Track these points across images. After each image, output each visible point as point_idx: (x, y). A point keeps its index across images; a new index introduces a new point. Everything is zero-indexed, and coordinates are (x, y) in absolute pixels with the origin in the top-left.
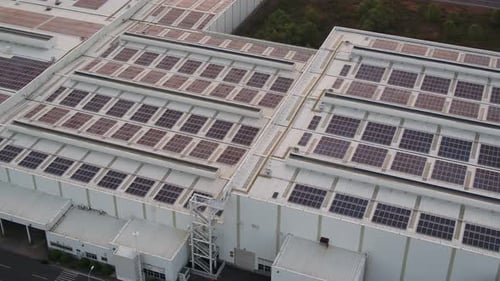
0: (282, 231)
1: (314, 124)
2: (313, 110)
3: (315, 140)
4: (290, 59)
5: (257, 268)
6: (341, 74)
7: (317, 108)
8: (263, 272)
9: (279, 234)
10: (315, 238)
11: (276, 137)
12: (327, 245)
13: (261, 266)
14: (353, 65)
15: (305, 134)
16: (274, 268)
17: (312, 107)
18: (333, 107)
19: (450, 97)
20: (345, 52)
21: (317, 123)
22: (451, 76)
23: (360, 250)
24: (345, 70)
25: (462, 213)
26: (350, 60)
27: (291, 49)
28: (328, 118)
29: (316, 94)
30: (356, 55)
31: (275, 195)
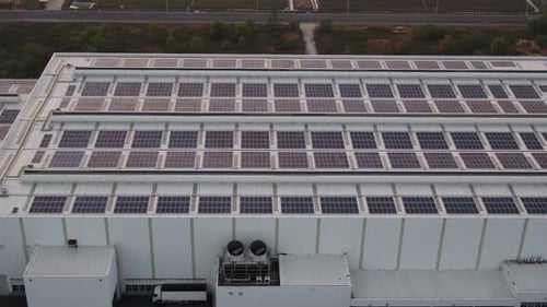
0: (28, 243)
1: (45, 142)
2: (42, 130)
3: (49, 156)
4: (14, 92)
5: (11, 290)
6: (67, 94)
7: (46, 127)
8: (19, 293)
9: (26, 247)
10: (62, 242)
11: (8, 160)
12: (76, 247)
13: (15, 287)
14: (78, 84)
15: (38, 152)
16: (26, 277)
17: (41, 127)
18: (63, 124)
19: (174, 98)
20: (68, 74)
21: (49, 141)
22: (173, 80)
23: (108, 243)
24: (71, 90)
25: (195, 189)
26: (75, 80)
27: (14, 83)
28: (58, 135)
29: (44, 115)
30: (80, 76)
31: (15, 210)
